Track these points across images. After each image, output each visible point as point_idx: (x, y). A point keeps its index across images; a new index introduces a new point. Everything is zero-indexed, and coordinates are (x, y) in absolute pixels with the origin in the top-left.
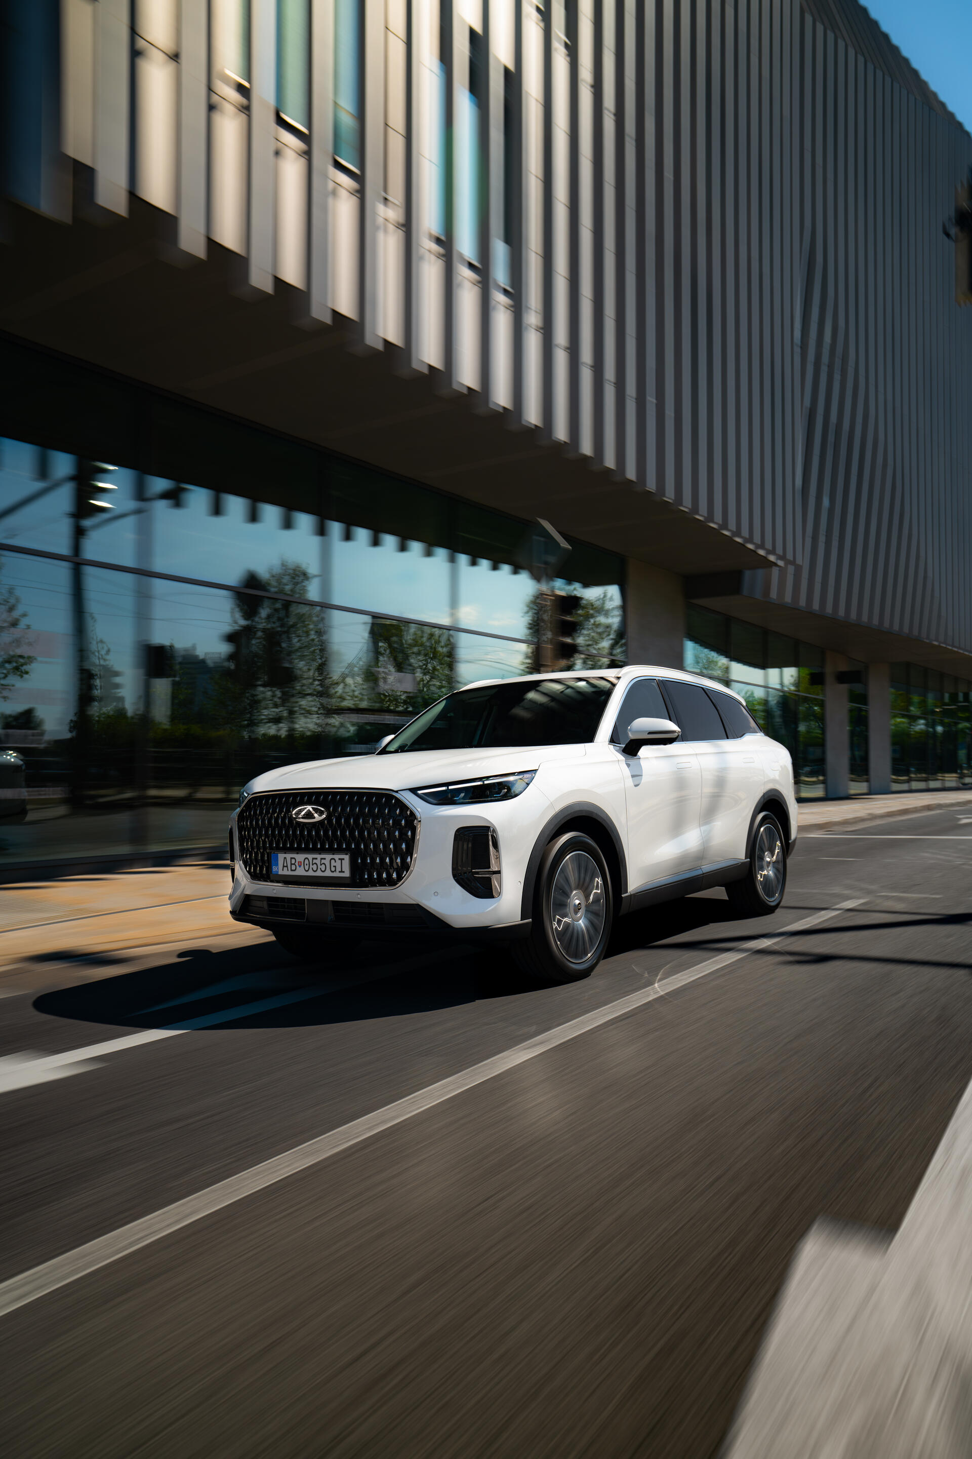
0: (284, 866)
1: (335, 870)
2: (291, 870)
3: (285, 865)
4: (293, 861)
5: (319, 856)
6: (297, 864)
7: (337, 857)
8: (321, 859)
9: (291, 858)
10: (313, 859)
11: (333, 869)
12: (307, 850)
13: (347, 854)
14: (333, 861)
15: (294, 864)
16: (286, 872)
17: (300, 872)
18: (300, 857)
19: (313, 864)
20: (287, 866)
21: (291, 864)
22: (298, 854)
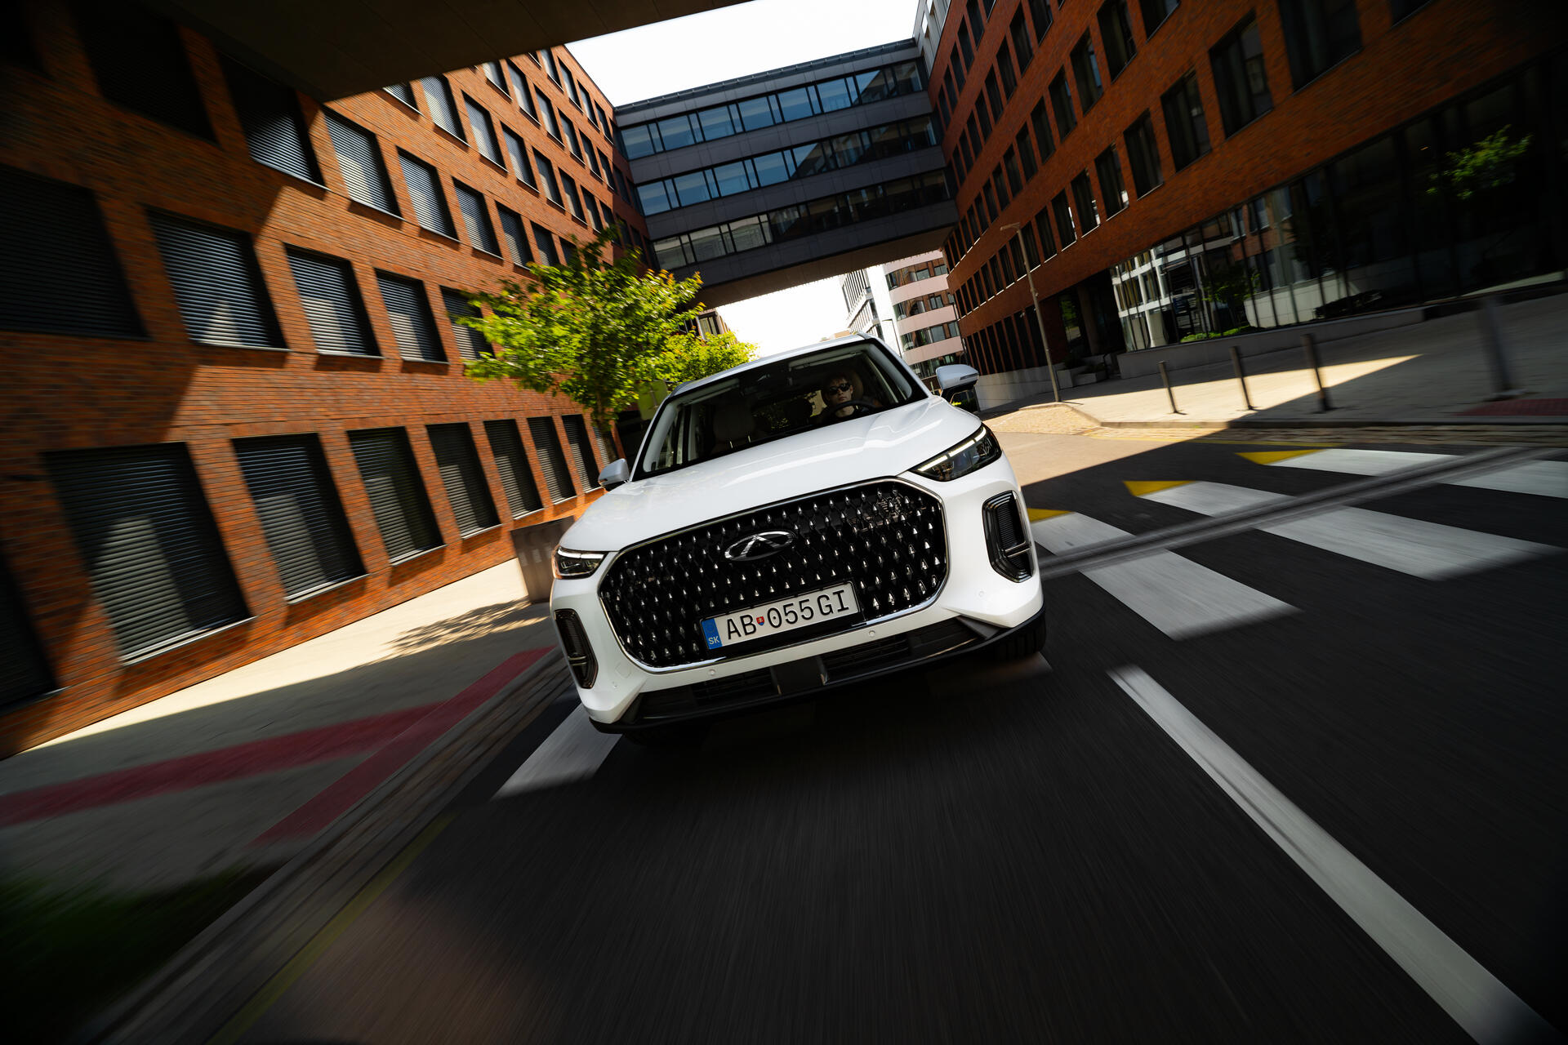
0: (730, 633)
1: (831, 611)
2: (747, 634)
3: (732, 629)
4: (747, 621)
5: (795, 601)
6: (755, 622)
7: (828, 592)
8: (801, 603)
9: (742, 618)
10: (785, 607)
11: (826, 610)
12: (766, 598)
13: (845, 583)
14: (823, 601)
15: (750, 624)
16: (736, 640)
17: (765, 631)
18: (760, 611)
19: (786, 614)
20: (736, 631)
21: (744, 626)
22: (752, 608)
